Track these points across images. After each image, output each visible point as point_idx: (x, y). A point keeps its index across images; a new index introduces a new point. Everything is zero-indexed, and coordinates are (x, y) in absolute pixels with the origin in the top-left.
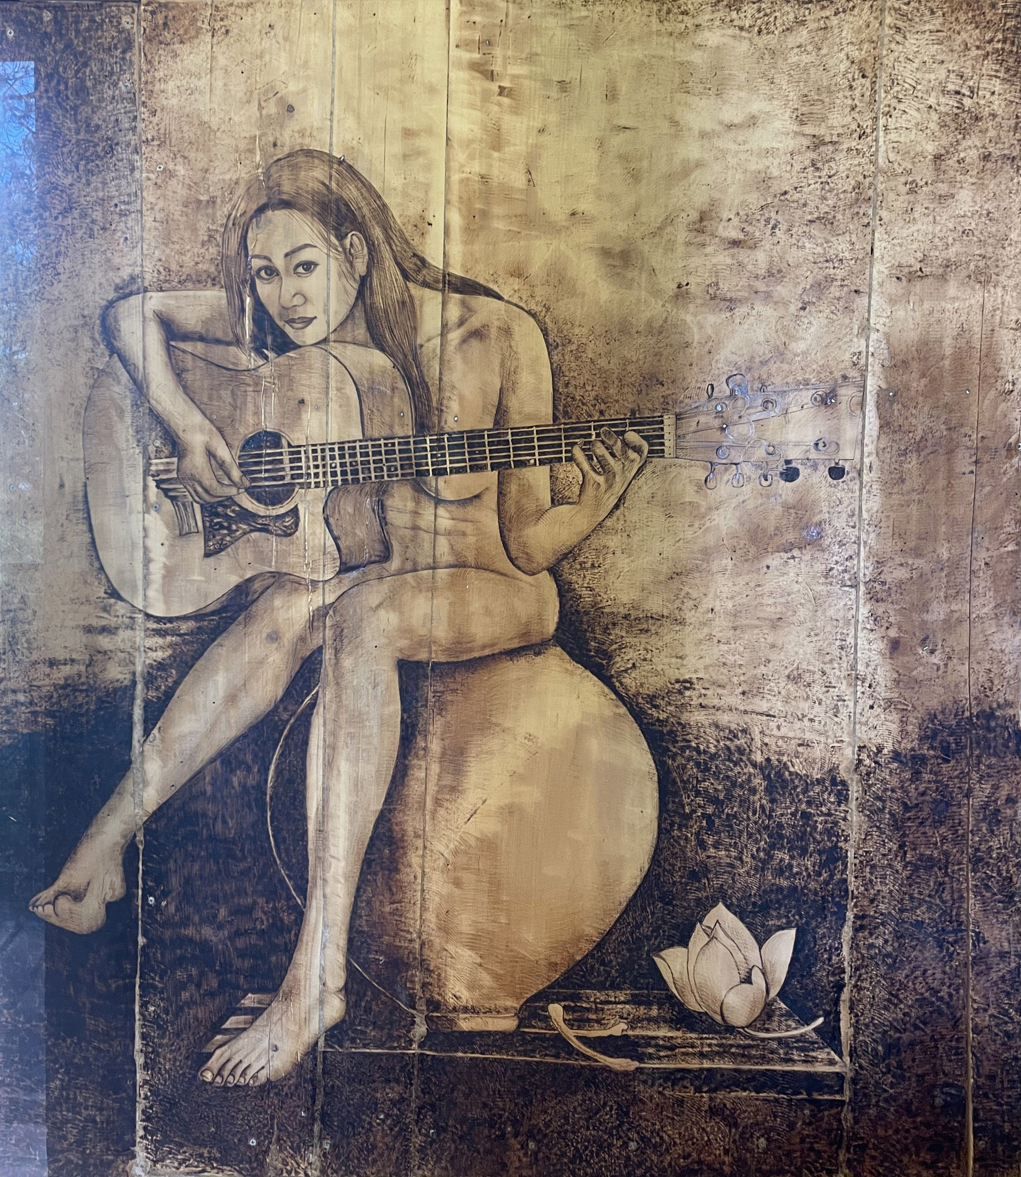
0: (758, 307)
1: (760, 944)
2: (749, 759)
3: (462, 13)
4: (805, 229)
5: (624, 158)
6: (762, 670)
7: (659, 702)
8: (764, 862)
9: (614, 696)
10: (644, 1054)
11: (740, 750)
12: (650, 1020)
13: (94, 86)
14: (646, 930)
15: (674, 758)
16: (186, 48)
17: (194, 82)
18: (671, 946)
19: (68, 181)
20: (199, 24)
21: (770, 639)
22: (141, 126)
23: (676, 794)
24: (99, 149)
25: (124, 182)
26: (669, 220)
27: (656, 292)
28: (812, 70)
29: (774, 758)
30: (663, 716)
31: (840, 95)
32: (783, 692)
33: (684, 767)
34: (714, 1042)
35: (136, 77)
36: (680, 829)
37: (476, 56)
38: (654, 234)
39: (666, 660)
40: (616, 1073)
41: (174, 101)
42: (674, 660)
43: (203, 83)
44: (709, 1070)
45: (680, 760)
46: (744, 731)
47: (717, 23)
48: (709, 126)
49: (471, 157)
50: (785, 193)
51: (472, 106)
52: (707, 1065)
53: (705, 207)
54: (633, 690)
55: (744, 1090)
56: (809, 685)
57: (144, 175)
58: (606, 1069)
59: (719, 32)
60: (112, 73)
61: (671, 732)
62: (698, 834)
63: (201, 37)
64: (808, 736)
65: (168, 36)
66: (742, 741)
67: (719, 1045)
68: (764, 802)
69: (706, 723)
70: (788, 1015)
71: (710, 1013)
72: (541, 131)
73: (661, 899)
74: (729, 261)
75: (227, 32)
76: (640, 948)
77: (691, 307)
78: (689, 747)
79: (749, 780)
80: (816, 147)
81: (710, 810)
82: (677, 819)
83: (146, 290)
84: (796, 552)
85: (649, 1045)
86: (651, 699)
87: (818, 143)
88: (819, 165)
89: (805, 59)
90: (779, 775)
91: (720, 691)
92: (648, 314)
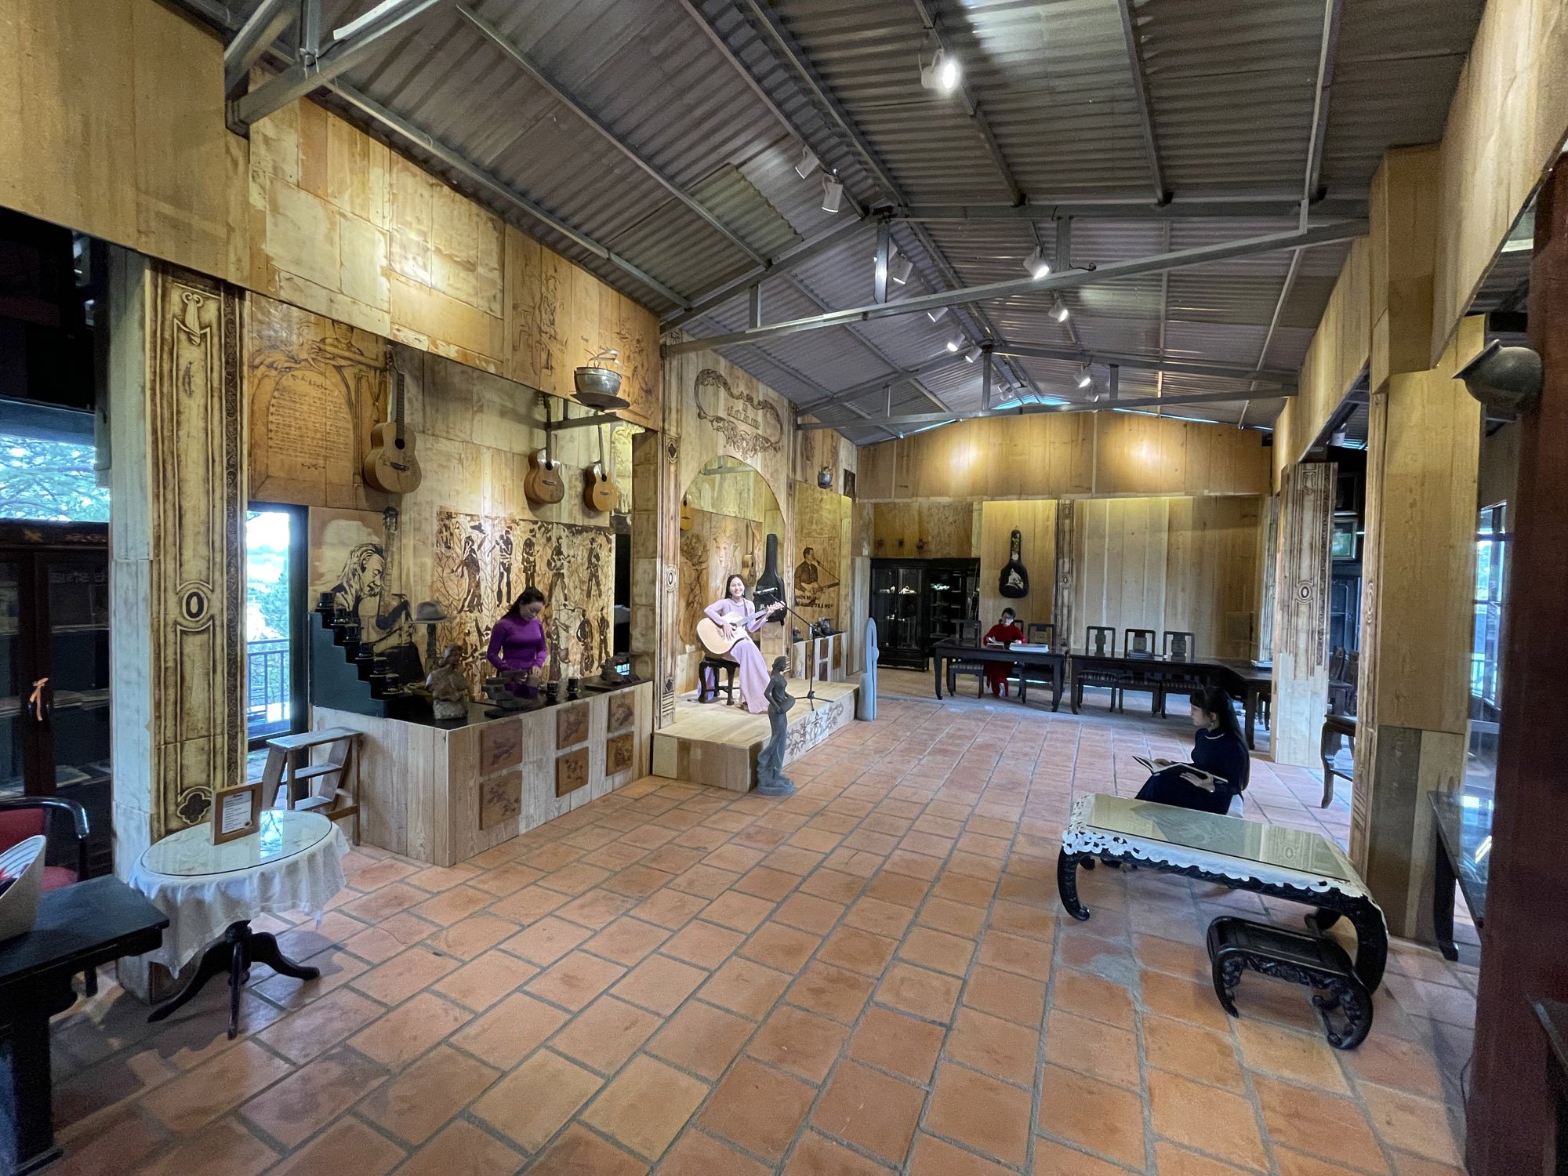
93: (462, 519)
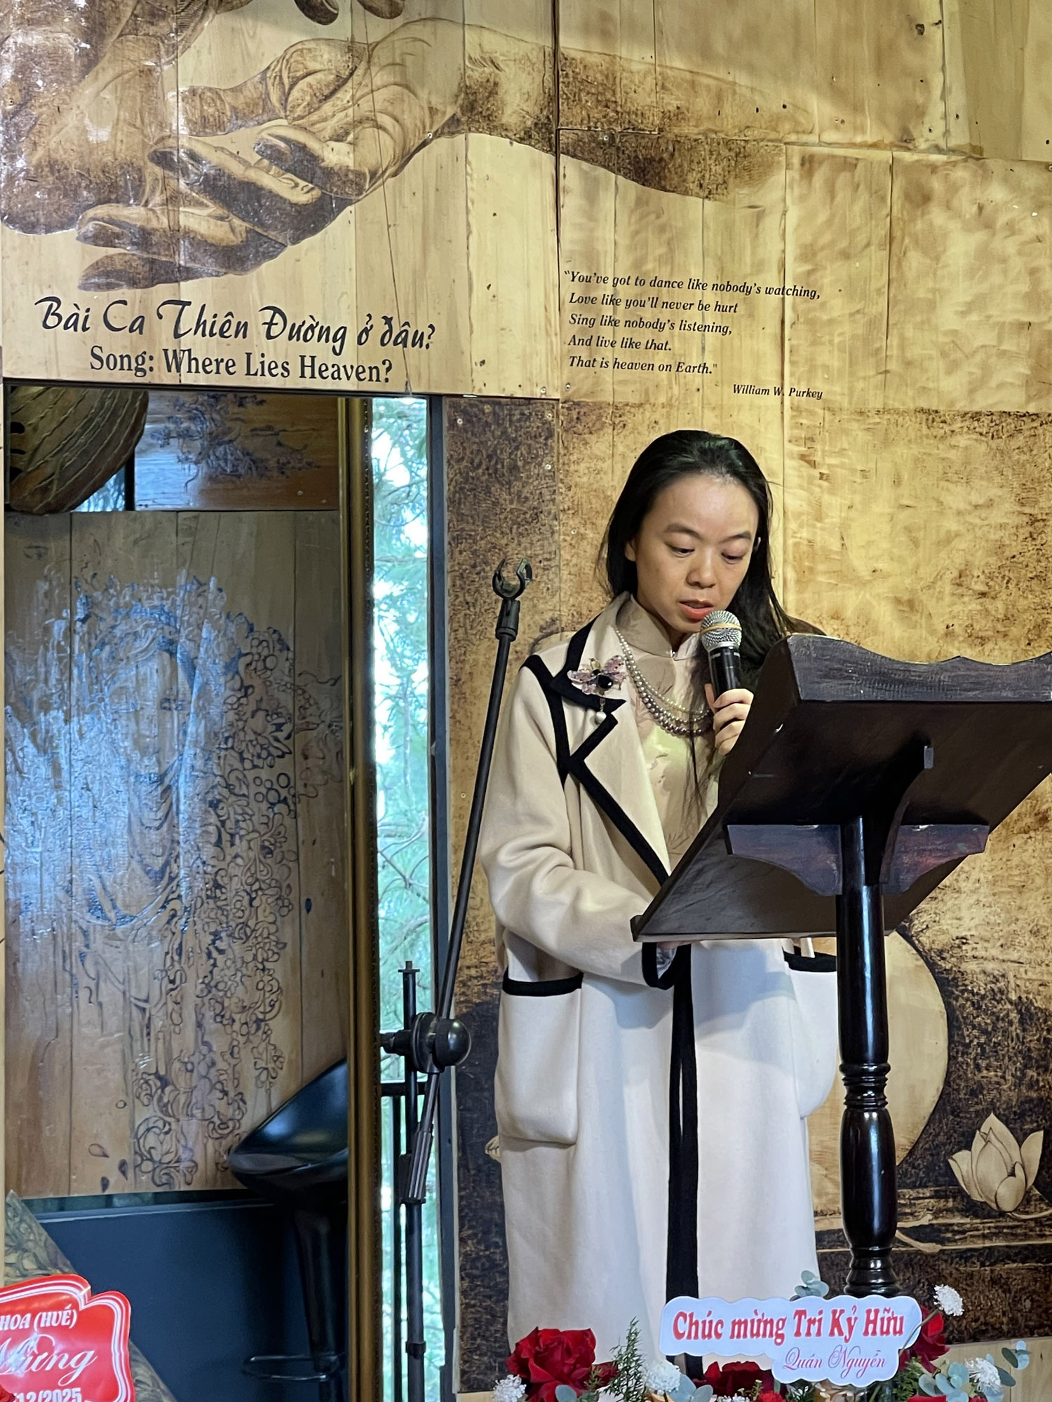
0: (1001, 643)
1: (1020, 1143)
2: (1007, 998)
3: (793, 417)
4: (1029, 584)
5: (908, 529)
6: (1013, 927)
7: (945, 955)
8: (1021, 1079)
9: (915, 952)
10: (944, 1238)
11: (1001, 992)
12: (948, 1210)
13: (524, 466)
14: (941, 1138)
15: (956, 999)
16: (593, 438)
17: (600, 465)
18: (959, 1150)
19: (504, 542)
20: (604, 419)
21: (1018, 902)
22: (559, 498)
23: (960, 1028)
24: (528, 516)
25: (546, 543)
26: (939, 577)
27: (933, 632)
28: (1028, 466)
29: (1024, 996)
30: (948, 967)
31: (1046, 484)
32: (1028, 944)
33: (963, 1006)
34: (992, 1225)
35: (555, 459)
36: (962, 1056)
37: (803, 449)
38: (929, 587)
39: (949, 922)
40: (927, 1255)
41: (585, 479)
42: (955, 921)
43: (606, 465)
44: (990, 1248)
45: (961, 1001)
46: (1003, 976)
47: (966, 429)
48: (962, 506)
49: (801, 526)
50: (1014, 557)
51: (801, 487)
52: (988, 1244)
53: (963, 567)
54: (927, 947)
55: (1014, 1261)
56: (1045, 937)
57: (562, 537)
58: (919, 1252)
59: (966, 436)
60: (537, 456)
61: (954, 979)
62: (975, 1059)
63: (606, 430)
64: (1046, 978)
65: (580, 427)
66: (1001, 984)
67: (996, 1228)
68: (1018, 1031)
69: (978, 970)
70: (1041, 1199)
71: (988, 1202)
72: (850, 507)
73: (952, 1114)
74: (979, 607)
75: (624, 425)
76: (938, 1154)
77: (956, 644)
78: (966, 990)
79: (1008, 1015)
80: (1032, 523)
81: (982, 1040)
82: (960, 1048)
83: (563, 630)
84: (1032, 834)
85: (947, 1231)
86: (940, 952)
87: (1033, 520)
88: (1035, 536)
89: (1023, 457)
90: (1028, 1009)
91: (986, 945)
92: (927, 649)
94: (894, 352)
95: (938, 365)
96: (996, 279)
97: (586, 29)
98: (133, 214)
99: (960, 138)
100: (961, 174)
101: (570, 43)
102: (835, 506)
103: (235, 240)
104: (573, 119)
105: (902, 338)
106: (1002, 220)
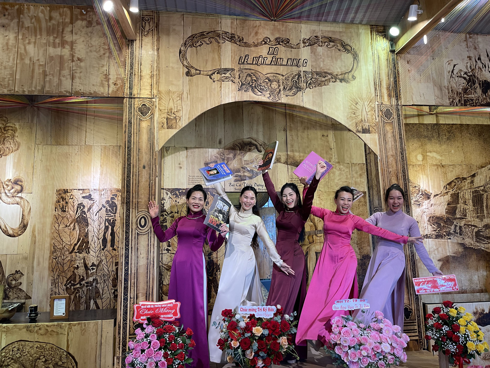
37: (319, 196)
51: (318, 201)
72: (325, 203)
93: (75, 193)
94: (329, 185)
95: (335, 186)
96: (342, 176)
97: (291, 151)
98: (239, 174)
99: (337, 161)
100: (337, 165)
101: (289, 153)
102: (323, 203)
103: (251, 176)
104: (289, 161)
105: (330, 183)
106: (342, 170)
